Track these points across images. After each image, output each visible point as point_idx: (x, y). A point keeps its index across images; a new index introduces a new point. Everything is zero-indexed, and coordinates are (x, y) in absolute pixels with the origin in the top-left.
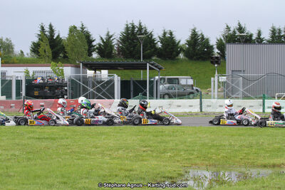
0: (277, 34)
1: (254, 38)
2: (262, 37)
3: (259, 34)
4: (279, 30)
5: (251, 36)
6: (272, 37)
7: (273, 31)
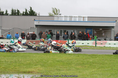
0: (14, 12)
1: (4, 13)
2: (8, 13)
3: (7, 12)
4: (15, 10)
5: (3, 12)
6: (12, 13)
7: (13, 11)
